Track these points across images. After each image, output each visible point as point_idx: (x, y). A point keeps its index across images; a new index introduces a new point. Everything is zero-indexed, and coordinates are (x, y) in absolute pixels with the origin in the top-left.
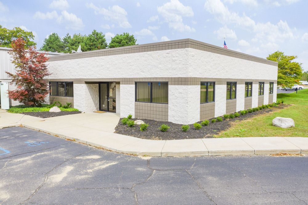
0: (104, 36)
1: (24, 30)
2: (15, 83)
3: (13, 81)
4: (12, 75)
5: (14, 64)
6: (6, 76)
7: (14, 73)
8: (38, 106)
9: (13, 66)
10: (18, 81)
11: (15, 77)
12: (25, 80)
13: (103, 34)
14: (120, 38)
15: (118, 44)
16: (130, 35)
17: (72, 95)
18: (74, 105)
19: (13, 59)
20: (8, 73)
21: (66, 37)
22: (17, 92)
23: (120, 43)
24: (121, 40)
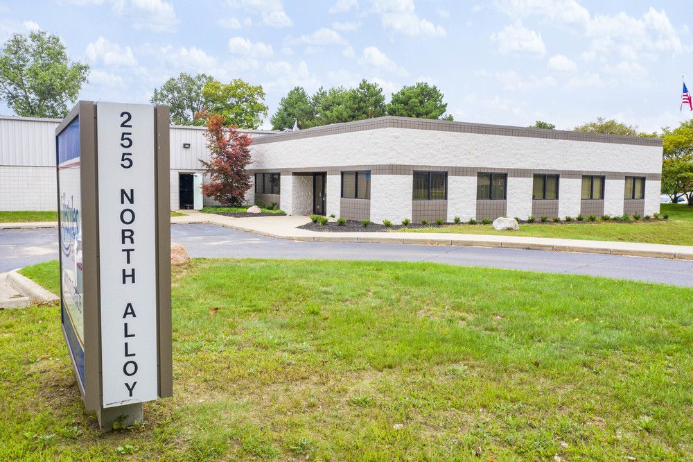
0: (381, 90)
1: (247, 84)
2: (209, 174)
3: (208, 171)
4: (206, 164)
5: (209, 149)
6: (199, 166)
7: (208, 160)
8: (236, 207)
9: (209, 151)
10: (211, 171)
11: (209, 166)
12: (222, 171)
13: (378, 88)
14: (407, 93)
15: (403, 105)
16: (431, 86)
17: (278, 192)
18: (281, 205)
19: (209, 143)
20: (202, 161)
21: (318, 94)
22: (212, 186)
23: (407, 104)
24: (410, 98)
